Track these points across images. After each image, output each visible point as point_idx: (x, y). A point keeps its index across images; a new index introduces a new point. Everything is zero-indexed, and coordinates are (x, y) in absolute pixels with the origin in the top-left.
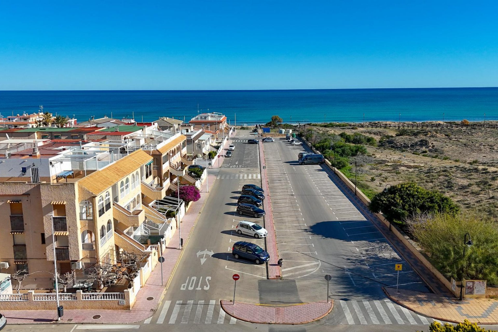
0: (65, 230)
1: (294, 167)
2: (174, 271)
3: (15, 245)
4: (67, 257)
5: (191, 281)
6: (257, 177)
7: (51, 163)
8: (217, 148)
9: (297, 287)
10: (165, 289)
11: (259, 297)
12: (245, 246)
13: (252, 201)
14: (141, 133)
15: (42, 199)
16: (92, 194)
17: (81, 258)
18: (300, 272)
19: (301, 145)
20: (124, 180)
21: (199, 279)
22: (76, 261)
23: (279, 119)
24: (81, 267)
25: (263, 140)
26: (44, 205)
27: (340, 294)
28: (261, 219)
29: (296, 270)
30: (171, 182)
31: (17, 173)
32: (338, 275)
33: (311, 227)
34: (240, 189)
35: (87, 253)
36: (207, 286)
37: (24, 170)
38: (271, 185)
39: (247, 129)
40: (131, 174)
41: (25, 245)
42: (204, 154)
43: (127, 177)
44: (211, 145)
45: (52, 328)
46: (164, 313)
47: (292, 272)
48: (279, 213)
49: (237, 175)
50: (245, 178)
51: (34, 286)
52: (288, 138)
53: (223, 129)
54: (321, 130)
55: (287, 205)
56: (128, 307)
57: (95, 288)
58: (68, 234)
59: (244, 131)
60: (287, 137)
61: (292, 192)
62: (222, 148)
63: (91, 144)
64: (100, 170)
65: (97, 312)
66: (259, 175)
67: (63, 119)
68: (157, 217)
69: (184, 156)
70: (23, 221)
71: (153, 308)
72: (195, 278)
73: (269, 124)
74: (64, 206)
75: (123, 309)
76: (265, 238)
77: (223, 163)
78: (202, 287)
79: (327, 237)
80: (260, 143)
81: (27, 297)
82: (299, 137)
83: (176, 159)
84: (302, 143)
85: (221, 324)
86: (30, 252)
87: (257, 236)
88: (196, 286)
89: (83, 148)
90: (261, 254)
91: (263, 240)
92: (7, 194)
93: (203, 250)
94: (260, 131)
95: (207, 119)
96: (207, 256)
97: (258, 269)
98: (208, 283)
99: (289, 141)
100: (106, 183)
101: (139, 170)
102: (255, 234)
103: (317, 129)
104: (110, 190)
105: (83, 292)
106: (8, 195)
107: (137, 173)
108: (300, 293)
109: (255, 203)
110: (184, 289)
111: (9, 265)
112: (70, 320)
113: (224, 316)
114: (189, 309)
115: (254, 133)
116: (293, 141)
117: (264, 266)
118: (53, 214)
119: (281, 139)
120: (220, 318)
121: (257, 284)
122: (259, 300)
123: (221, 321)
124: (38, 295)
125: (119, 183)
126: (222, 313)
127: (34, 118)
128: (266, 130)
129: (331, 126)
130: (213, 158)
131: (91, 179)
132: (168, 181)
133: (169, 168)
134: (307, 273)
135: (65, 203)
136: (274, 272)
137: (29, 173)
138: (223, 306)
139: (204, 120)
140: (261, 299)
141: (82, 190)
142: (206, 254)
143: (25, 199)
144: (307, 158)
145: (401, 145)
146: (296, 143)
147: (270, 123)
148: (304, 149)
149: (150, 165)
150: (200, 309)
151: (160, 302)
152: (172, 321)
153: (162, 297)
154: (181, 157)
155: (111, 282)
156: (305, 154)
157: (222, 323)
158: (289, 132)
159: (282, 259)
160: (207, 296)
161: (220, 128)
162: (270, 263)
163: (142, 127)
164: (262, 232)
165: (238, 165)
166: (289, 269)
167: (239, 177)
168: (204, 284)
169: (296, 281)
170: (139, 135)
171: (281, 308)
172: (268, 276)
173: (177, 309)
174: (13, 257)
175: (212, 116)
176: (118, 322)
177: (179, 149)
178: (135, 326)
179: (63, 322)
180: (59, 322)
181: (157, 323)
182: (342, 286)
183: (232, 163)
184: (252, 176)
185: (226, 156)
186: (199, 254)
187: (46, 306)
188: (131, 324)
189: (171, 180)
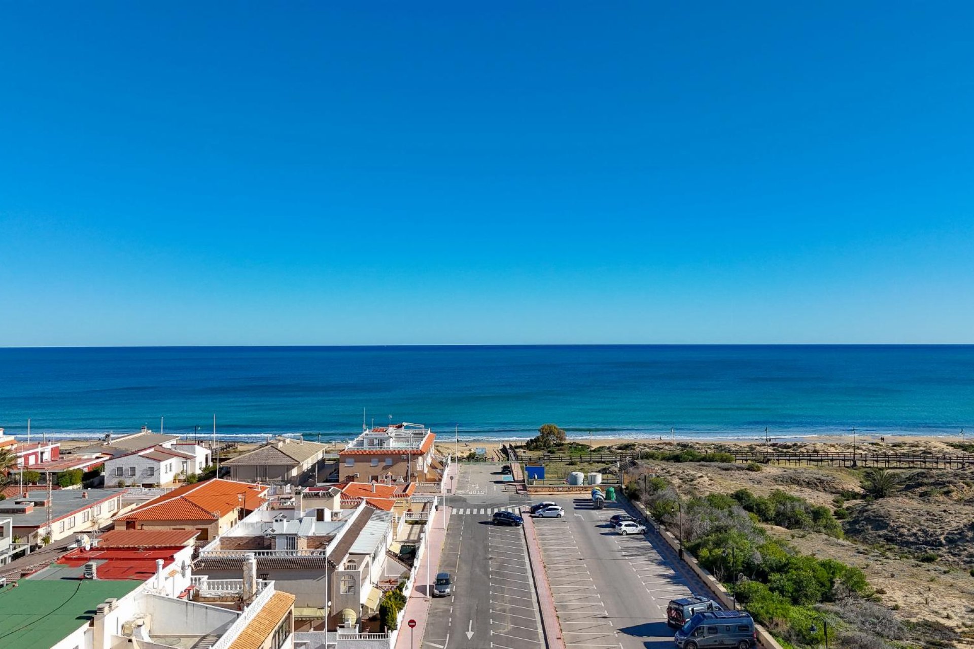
23: (559, 433)
25: (534, 509)
44: (390, 554)
54: (672, 473)
73: (535, 444)
80: (528, 523)
82: (627, 498)
84: (644, 528)
94: (518, 471)
95: (385, 445)
103: (663, 470)
115: (503, 478)
119: (578, 504)
129: (690, 458)
139: (378, 450)
145: (915, 534)
147: (536, 440)
158: (594, 480)
165: (476, 646)
183: (456, 636)
185: (436, 592)
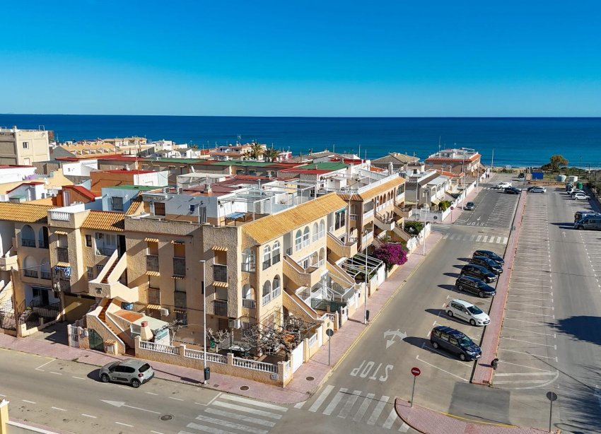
0: (224, 280)
1: (564, 232)
2: (350, 350)
3: (176, 291)
4: (225, 312)
5: (366, 367)
6: (502, 241)
7: (219, 202)
8: (455, 196)
9: (510, 402)
10: (331, 371)
11: (450, 404)
12: (448, 334)
13: (481, 274)
14: (344, 172)
15: (204, 242)
16: (256, 242)
17: (239, 316)
18: (522, 382)
19: (588, 199)
20: (302, 229)
21: (378, 366)
22: (234, 319)
23: (563, 160)
24: (239, 326)
25: (529, 189)
26: (205, 250)
27: (574, 424)
28: (488, 300)
29: (517, 378)
30: (375, 237)
31: (185, 211)
32: (581, 397)
33: (561, 321)
34: (470, 256)
35: (247, 311)
36: (384, 378)
37: (192, 208)
38: (519, 254)
39: (511, 172)
40: (313, 223)
41: (185, 293)
42: (433, 204)
43: (308, 225)
44: (447, 193)
45: (196, 391)
46: (321, 399)
47: (509, 380)
48: (518, 295)
49: (473, 236)
50: (485, 241)
51: (192, 340)
52: (568, 189)
53: (472, 171)
55: (535, 286)
56: (281, 384)
57: (253, 354)
58: (227, 286)
59: (506, 175)
60: (567, 187)
61: (549, 268)
62: (463, 196)
63: (275, 183)
64: (274, 214)
65: (245, 382)
66: (506, 240)
67: (275, 152)
68: (344, 279)
69: (400, 206)
70: (185, 265)
71: (310, 391)
72: (372, 364)
73: (546, 167)
74: (225, 253)
75: (276, 385)
76: (485, 326)
77: (459, 218)
78: (378, 376)
79: (581, 339)
80: (524, 193)
81: (178, 351)
82: (588, 188)
83: (386, 208)
84: (589, 197)
85: (388, 429)
86: (190, 301)
87: (473, 323)
88: (371, 373)
89: (263, 187)
90: (469, 348)
91: (482, 329)
92: (172, 233)
93: (394, 329)
94: (529, 177)
95: (451, 156)
96: (397, 338)
97: (461, 366)
98: (387, 373)
99: (569, 194)
100: (276, 230)
101: (325, 218)
102: (471, 320)
104: (281, 240)
105: (235, 356)
106: (173, 235)
107: (322, 222)
108: (511, 410)
109: (486, 277)
110: (355, 375)
111: (169, 313)
112: (216, 386)
113: (395, 419)
114: (352, 401)
115: (518, 179)
116: (574, 193)
117: (470, 365)
118: (214, 261)
119: (558, 190)
120: (389, 421)
121: (453, 387)
122: (448, 407)
123: (388, 425)
124: (189, 351)
125: (295, 233)
126: (394, 415)
127: (246, 150)
128: (537, 175)
130: (444, 210)
131: (260, 224)
132: (371, 235)
133: (373, 219)
134: (533, 385)
135: (226, 250)
136: (483, 374)
137: (197, 212)
138: (397, 406)
139: (446, 158)
140: (451, 407)
141: (246, 236)
142: (397, 336)
143: (188, 240)
144: (588, 221)
146: (579, 197)
147: (549, 165)
148: (589, 207)
149: (343, 212)
150: (366, 403)
151: (321, 385)
152: (328, 412)
153: (326, 379)
154: (394, 205)
155: (272, 350)
156: (586, 215)
157: (389, 427)
158: (572, 179)
159: (497, 360)
160: (380, 389)
161: (468, 169)
162: (480, 361)
163: (347, 165)
164: (483, 317)
165: (480, 222)
166: (507, 375)
167: (476, 238)
168: (382, 373)
169: (512, 393)
170: (342, 176)
171: (475, 425)
172: (471, 379)
173: (338, 397)
174: (173, 303)
175: (459, 153)
176: (265, 399)
177: (392, 195)
178: (283, 408)
179: (209, 386)
180: (205, 386)
181: (310, 410)
182: (581, 414)
183: (472, 219)
184: (495, 240)
185: (466, 208)
186: (386, 334)
187: (196, 364)
188: (279, 404)
189: (376, 235)
